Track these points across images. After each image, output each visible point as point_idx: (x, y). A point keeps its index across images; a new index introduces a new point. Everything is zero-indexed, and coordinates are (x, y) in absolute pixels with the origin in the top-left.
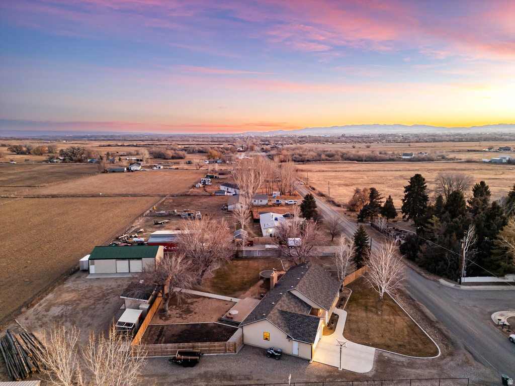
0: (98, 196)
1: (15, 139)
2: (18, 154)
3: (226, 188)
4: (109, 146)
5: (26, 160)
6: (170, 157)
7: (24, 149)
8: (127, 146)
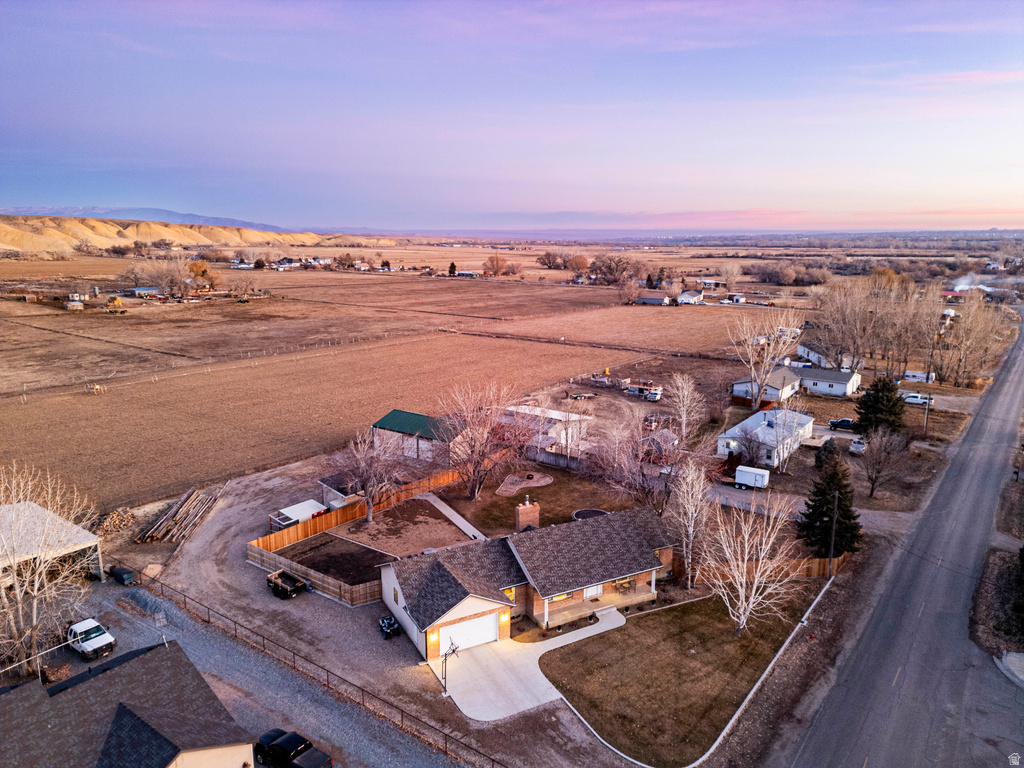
0: (556, 341)
1: (580, 244)
2: (550, 268)
3: (807, 350)
4: (710, 256)
5: (541, 279)
6: (791, 281)
7: (559, 261)
8: (742, 257)
